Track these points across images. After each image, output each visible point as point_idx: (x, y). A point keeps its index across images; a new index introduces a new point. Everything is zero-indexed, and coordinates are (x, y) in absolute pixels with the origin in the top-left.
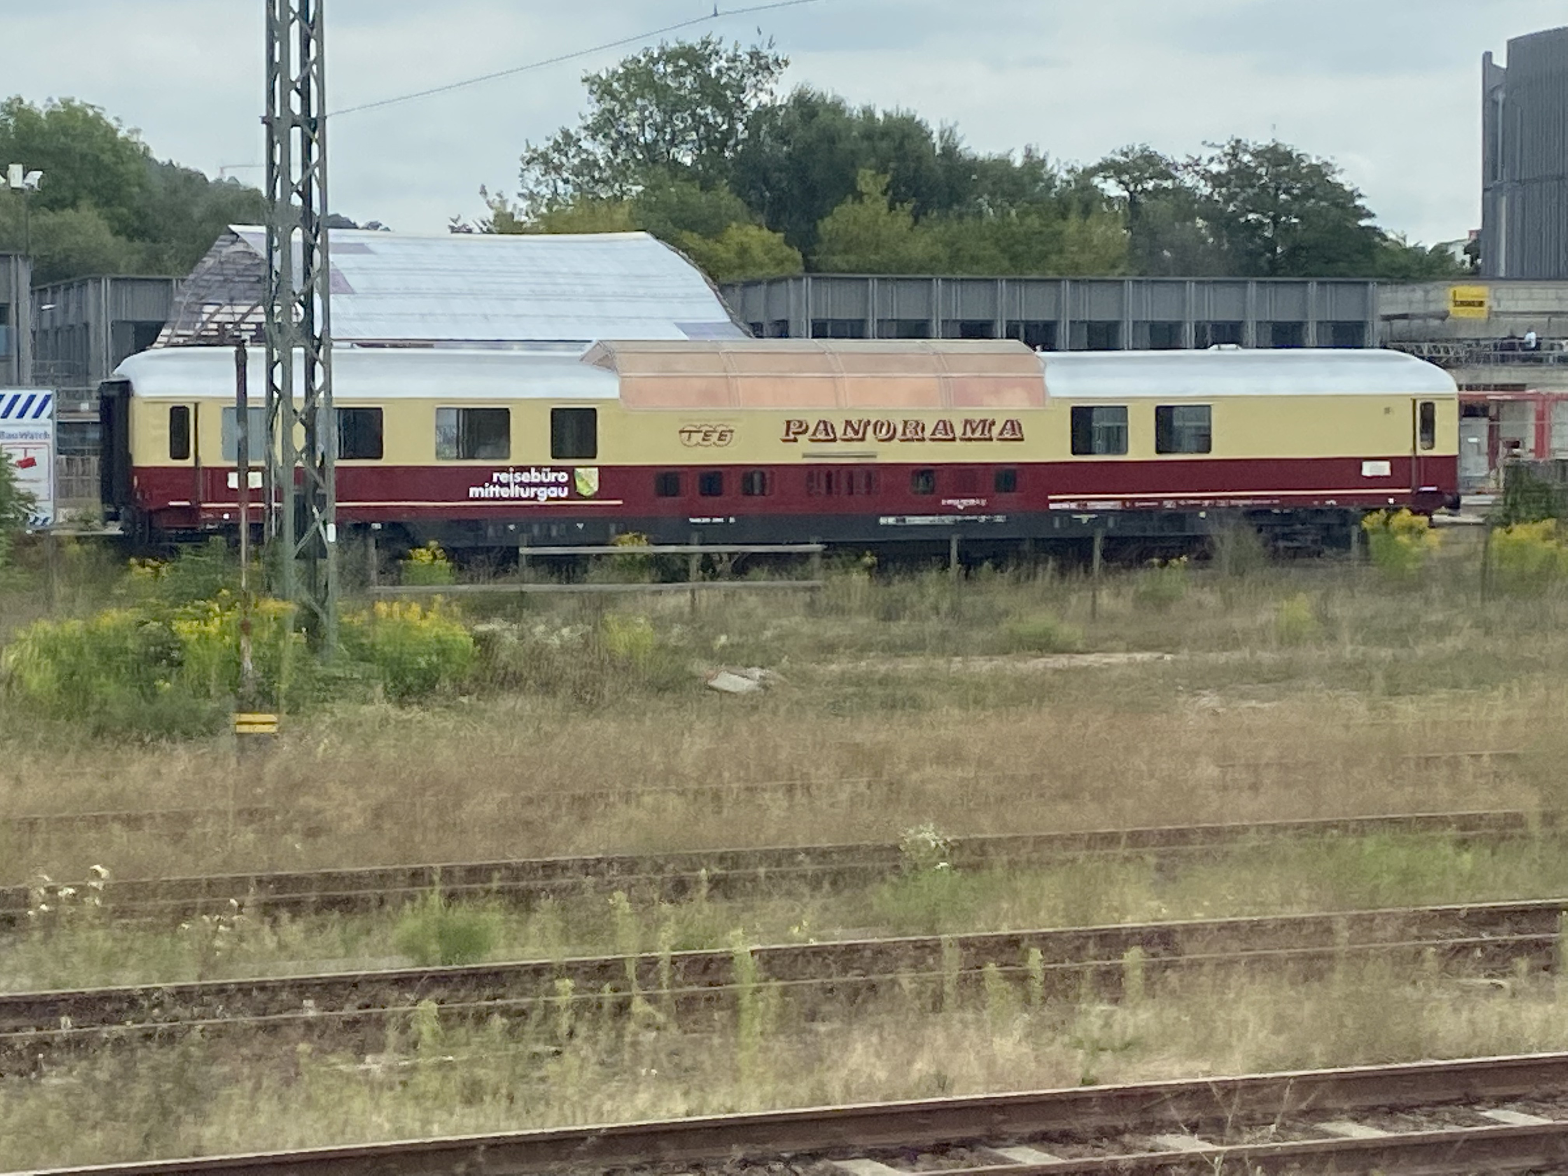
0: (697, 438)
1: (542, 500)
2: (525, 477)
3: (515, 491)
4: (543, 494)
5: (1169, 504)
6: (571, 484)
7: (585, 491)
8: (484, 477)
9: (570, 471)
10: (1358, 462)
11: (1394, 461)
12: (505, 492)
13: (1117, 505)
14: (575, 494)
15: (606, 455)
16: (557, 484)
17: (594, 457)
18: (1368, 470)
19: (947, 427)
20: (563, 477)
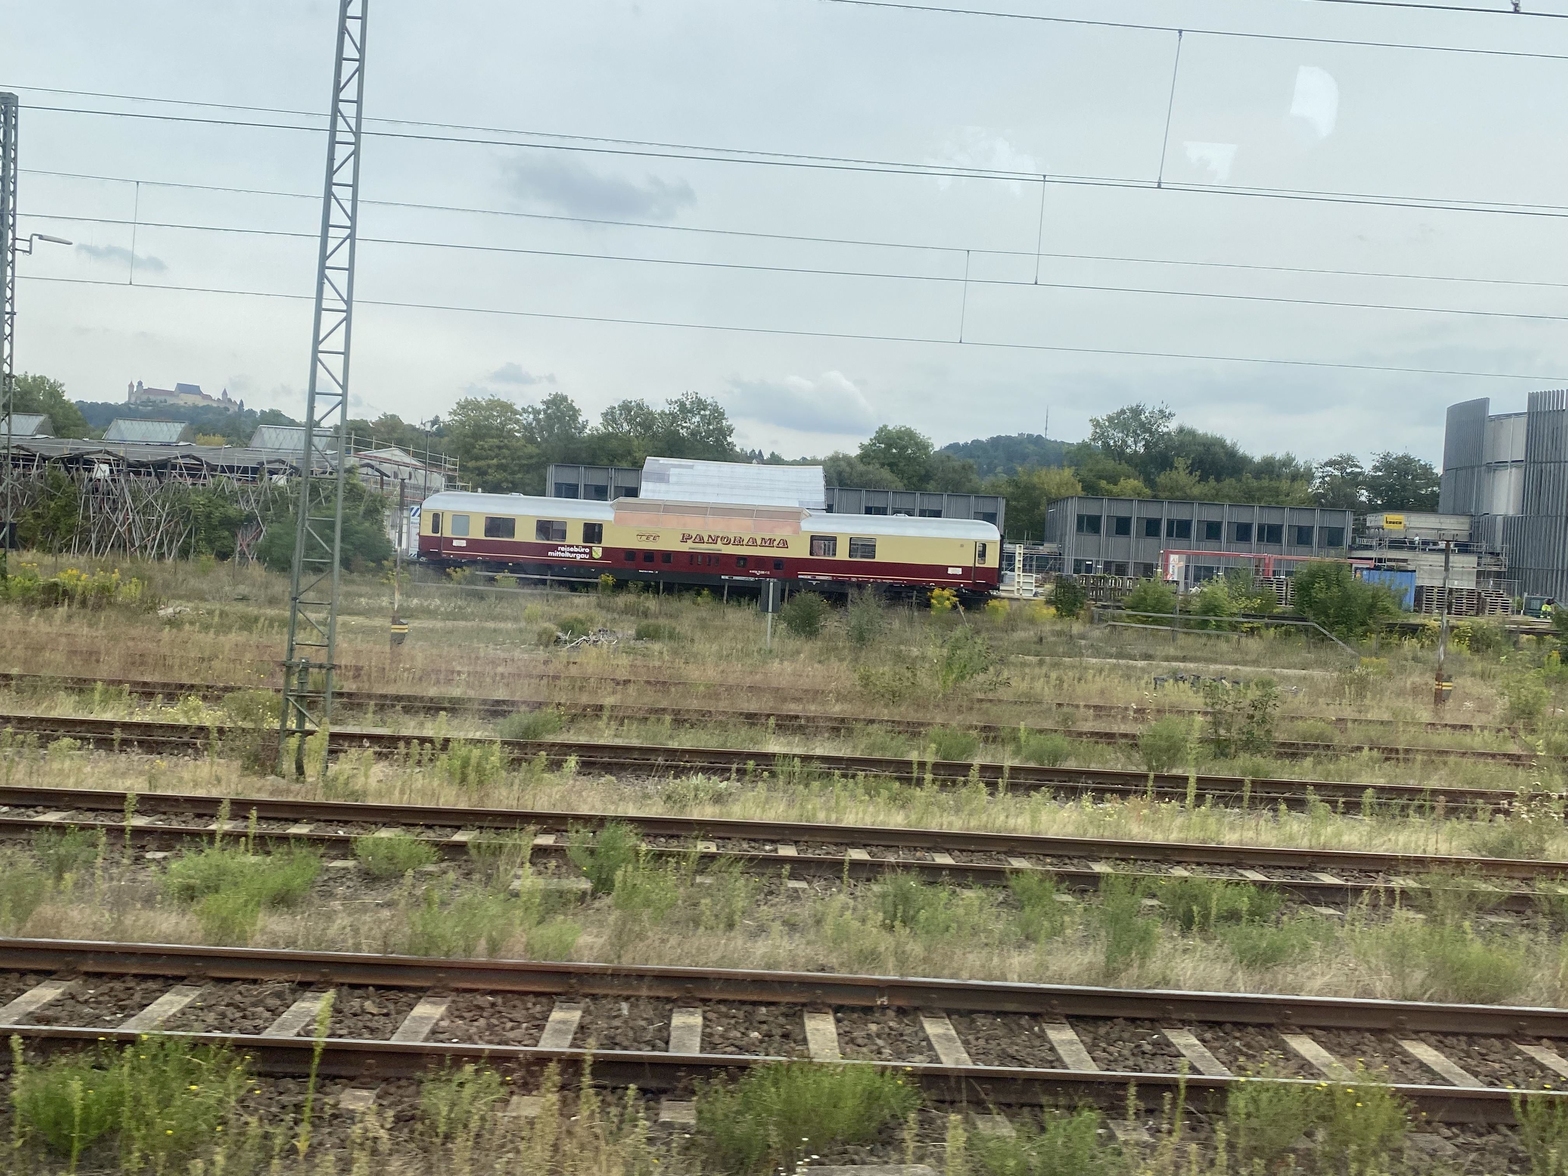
0: (644, 538)
1: (578, 558)
2: (572, 549)
3: (568, 555)
4: (579, 557)
5: (854, 580)
6: (590, 553)
7: (595, 555)
9: (590, 548)
12: (563, 555)
13: (830, 578)
14: (591, 557)
15: (606, 542)
16: (584, 553)
17: (600, 542)
19: (754, 540)
20: (587, 550)
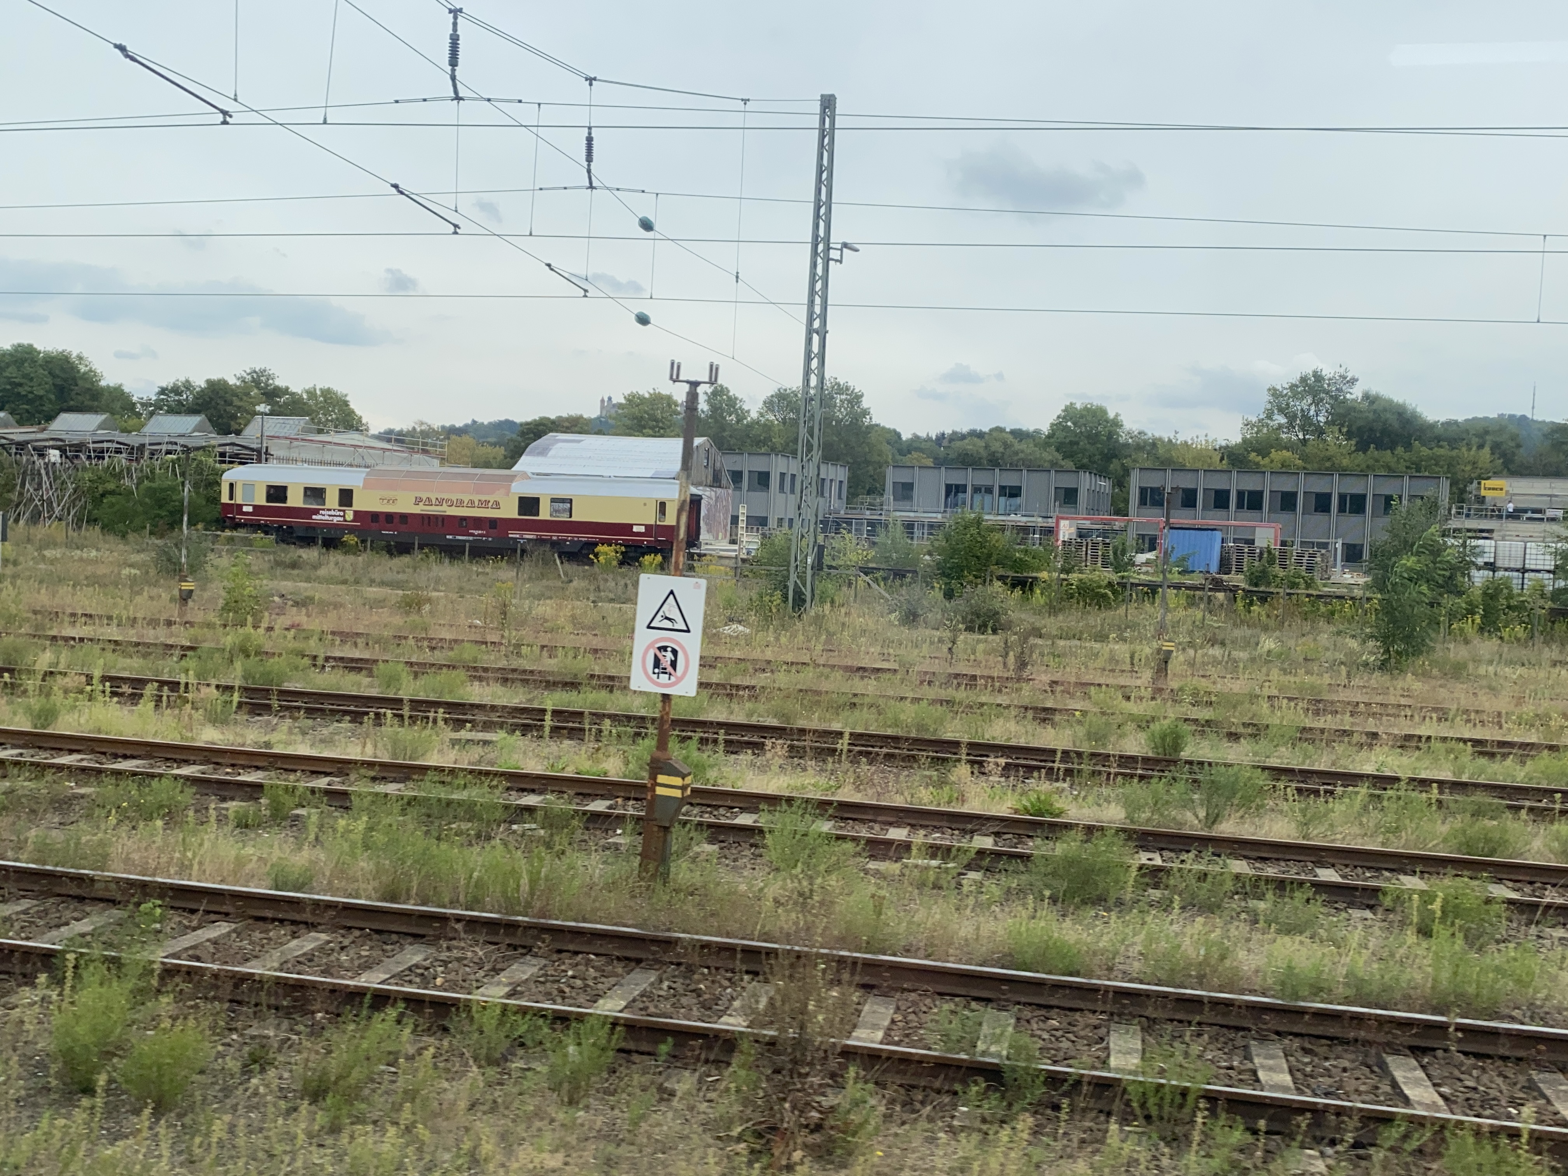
0: (385, 502)
2: (330, 513)
3: (327, 518)
4: (336, 520)
5: (555, 538)
6: (344, 516)
7: (348, 519)
8: (316, 512)
9: (344, 511)
10: (631, 526)
11: (646, 526)
12: (323, 518)
13: (534, 537)
14: (345, 520)
15: (356, 506)
16: (340, 516)
17: (351, 505)
18: (635, 529)
19: (472, 502)
20: (342, 514)
